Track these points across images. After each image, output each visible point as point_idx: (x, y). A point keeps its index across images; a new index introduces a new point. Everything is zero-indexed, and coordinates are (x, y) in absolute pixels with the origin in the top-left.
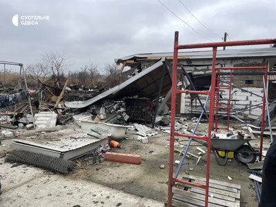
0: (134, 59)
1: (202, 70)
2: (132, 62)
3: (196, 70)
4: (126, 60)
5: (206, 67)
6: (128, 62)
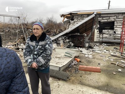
1: (106, 19)
3: (103, 19)
5: (108, 18)
6: (67, 16)
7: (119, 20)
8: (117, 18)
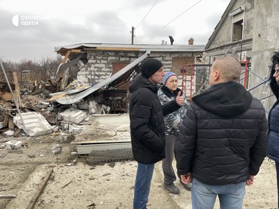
0: (82, 48)
2: (79, 51)
4: (70, 49)
6: (73, 51)
7: (167, 63)
8: (163, 60)
